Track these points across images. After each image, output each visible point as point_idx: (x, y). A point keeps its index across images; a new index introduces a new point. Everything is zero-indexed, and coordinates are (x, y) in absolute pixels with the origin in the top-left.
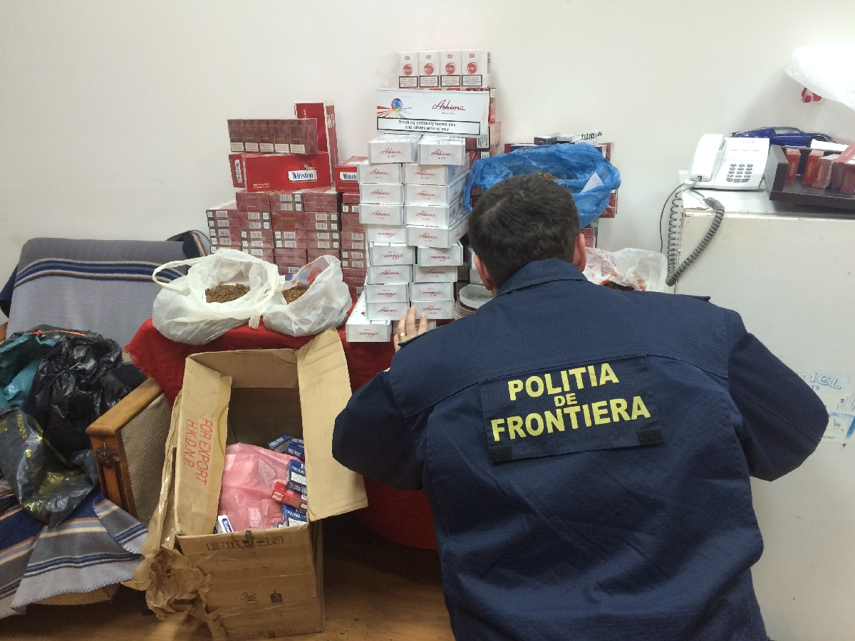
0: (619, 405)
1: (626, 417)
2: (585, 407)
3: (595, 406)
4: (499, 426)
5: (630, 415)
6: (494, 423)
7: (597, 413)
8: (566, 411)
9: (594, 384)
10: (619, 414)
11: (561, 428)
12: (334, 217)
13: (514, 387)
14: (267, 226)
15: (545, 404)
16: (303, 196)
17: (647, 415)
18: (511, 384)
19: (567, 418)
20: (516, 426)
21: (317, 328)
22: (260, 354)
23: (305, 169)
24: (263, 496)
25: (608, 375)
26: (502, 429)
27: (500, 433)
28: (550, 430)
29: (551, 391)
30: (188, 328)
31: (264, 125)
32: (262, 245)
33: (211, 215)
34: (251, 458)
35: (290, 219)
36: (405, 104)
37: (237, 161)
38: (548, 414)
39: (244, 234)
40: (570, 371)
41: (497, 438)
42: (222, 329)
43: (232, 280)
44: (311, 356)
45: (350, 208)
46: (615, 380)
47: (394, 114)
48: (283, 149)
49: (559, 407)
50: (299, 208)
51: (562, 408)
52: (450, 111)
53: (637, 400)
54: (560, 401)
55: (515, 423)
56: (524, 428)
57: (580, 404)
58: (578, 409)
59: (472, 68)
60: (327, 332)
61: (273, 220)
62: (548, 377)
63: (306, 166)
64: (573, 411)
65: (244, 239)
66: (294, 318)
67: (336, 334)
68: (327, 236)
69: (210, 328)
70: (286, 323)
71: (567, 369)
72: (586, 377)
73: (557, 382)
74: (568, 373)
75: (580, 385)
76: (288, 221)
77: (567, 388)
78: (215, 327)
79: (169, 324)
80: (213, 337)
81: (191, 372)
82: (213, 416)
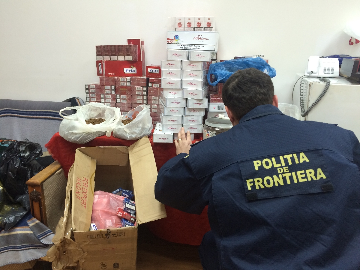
0: (310, 173)
1: (314, 178)
2: (294, 174)
3: (299, 173)
4: (251, 183)
5: (316, 177)
6: (248, 181)
7: (300, 177)
8: (284, 175)
9: (297, 162)
10: (311, 177)
11: (282, 183)
12: (145, 88)
13: (257, 164)
14: (113, 92)
15: (273, 172)
16: (131, 79)
17: (325, 177)
18: (255, 162)
19: (284, 179)
20: (259, 183)
21: (139, 136)
22: (111, 149)
23: (131, 68)
24: (112, 215)
25: (303, 158)
26: (252, 184)
27: (251, 186)
28: (277, 185)
29: (276, 166)
30: (77, 136)
31: (113, 48)
32: (111, 102)
33: (87, 87)
34: (106, 197)
35: (124, 89)
36: (180, 37)
37: (100, 64)
38: (275, 177)
39: (102, 96)
40: (284, 156)
41: (250, 189)
42: (93, 136)
43: (97, 117)
44: (136, 149)
45: (152, 85)
46: (308, 161)
47: (175, 42)
48: (121, 58)
49: (280, 174)
50: (129, 84)
51: (282, 174)
52: (201, 40)
53: (319, 170)
54: (280, 170)
55: (258, 181)
56: (263, 183)
57: (291, 172)
58: (290, 174)
59: (209, 24)
60: (143, 138)
61: (116, 90)
62: (273, 159)
63: (132, 66)
64: (287, 175)
65: (102, 98)
66: (128, 131)
67: (148, 139)
68: (141, 98)
69: (87, 136)
70: (124, 134)
71: (283, 155)
72: (292, 159)
73: (278, 162)
74: (283, 157)
75: (290, 163)
76: (123, 90)
77: (283, 164)
78: (90, 135)
79: (68, 133)
80: (89, 140)
81: (78, 156)
82: (88, 177)
